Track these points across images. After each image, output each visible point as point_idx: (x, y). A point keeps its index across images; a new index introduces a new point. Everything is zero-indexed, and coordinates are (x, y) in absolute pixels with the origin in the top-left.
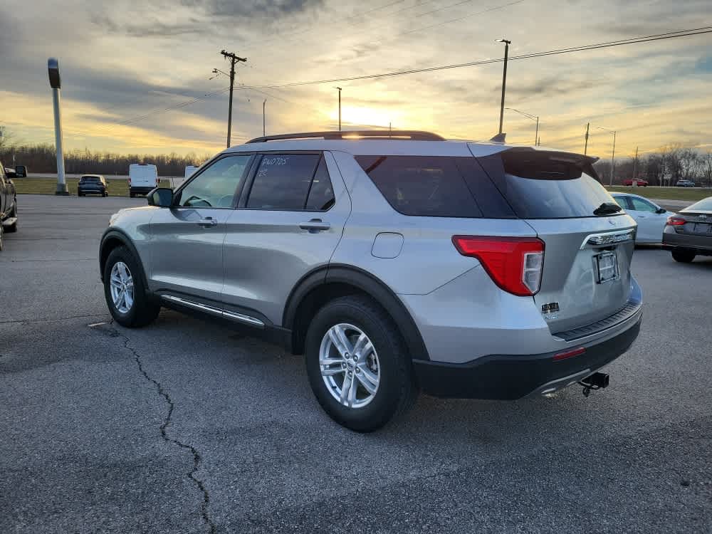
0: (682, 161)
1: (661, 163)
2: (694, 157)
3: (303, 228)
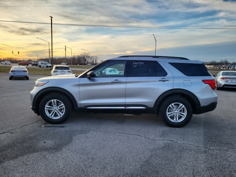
0: (86, 58)
1: (81, 58)
2: (89, 57)
3: (159, 81)
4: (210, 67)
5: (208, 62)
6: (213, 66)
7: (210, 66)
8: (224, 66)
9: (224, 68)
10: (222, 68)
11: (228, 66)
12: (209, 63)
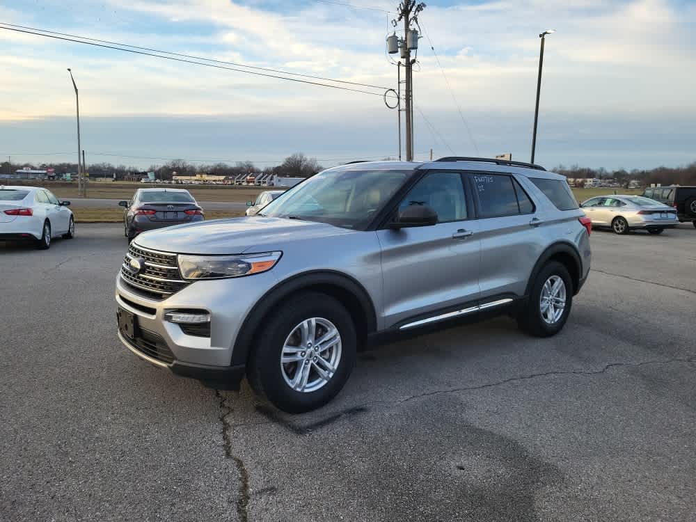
4: (214, 181)
5: (208, 167)
6: (222, 178)
7: (217, 178)
8: (248, 177)
9: (248, 182)
10: (244, 184)
11: (258, 177)
12: (209, 169)
